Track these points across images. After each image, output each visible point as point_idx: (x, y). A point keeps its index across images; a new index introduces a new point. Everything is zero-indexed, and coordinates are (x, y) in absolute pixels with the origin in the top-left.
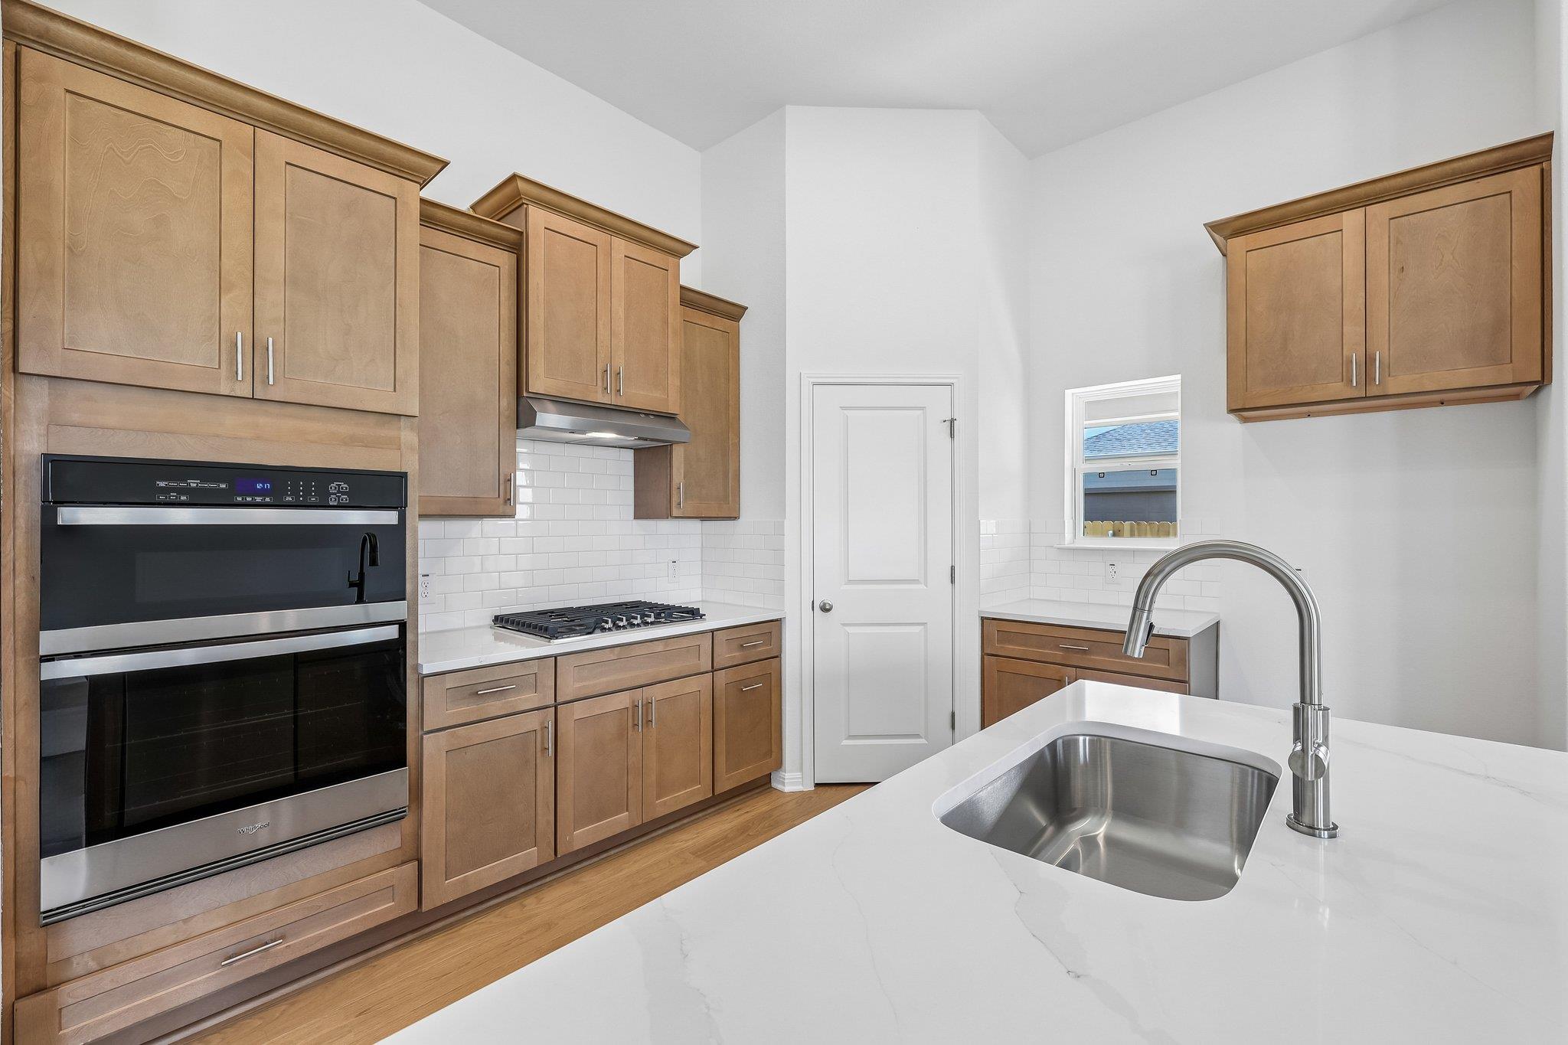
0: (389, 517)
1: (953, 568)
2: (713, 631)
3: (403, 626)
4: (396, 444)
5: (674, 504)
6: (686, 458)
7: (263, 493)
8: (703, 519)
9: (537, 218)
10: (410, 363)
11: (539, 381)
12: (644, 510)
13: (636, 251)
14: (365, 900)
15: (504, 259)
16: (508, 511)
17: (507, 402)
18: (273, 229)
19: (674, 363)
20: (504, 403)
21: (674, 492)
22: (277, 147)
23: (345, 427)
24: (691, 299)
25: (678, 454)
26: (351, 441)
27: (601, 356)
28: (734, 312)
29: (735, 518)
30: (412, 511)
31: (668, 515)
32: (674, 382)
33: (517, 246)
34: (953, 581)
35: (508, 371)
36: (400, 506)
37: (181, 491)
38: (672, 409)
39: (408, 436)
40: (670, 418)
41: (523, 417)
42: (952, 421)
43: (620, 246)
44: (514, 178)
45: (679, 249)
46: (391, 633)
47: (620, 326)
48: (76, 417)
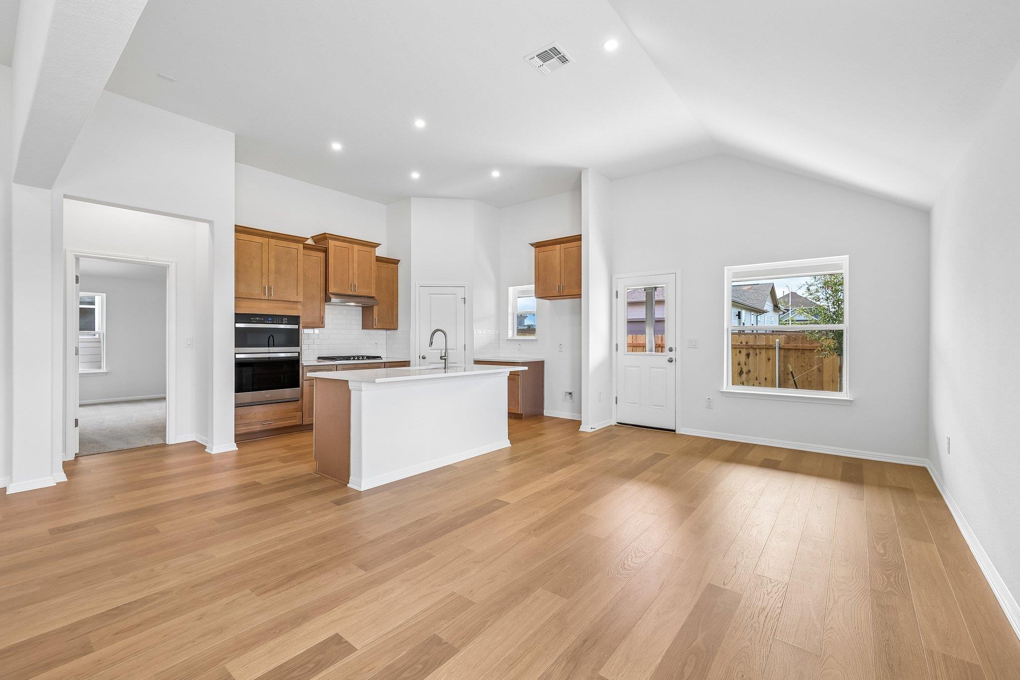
0: (296, 327)
1: (465, 345)
2: (385, 363)
3: (299, 353)
4: (297, 309)
5: (374, 324)
6: (379, 310)
7: (270, 321)
8: (387, 329)
9: (332, 243)
10: (301, 289)
11: (332, 289)
12: (365, 326)
13: (361, 248)
14: (290, 418)
15: (322, 255)
16: (322, 325)
17: (323, 295)
18: (272, 261)
19: (373, 281)
20: (322, 295)
21: (374, 321)
22: (273, 241)
23: (286, 305)
24: (379, 259)
25: (376, 309)
26: (288, 308)
27: (350, 280)
28: (396, 262)
29: (396, 329)
30: (301, 325)
31: (372, 328)
32: (374, 287)
33: (326, 251)
34: (465, 350)
35: (323, 286)
36: (298, 323)
37: (255, 320)
38: (373, 295)
39: (300, 306)
40: (373, 298)
41: (327, 299)
42: (465, 298)
43: (356, 247)
44: (325, 233)
45: (375, 245)
46: (297, 355)
47: (356, 271)
48: (243, 306)
